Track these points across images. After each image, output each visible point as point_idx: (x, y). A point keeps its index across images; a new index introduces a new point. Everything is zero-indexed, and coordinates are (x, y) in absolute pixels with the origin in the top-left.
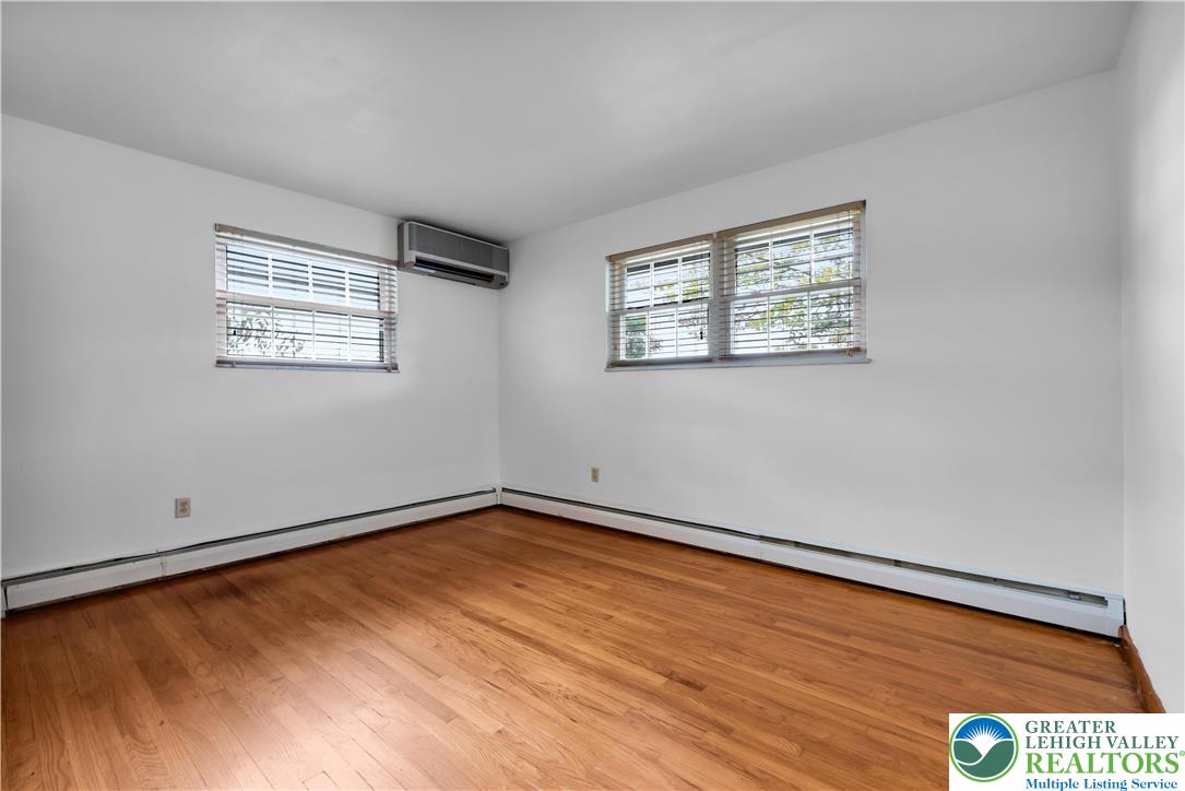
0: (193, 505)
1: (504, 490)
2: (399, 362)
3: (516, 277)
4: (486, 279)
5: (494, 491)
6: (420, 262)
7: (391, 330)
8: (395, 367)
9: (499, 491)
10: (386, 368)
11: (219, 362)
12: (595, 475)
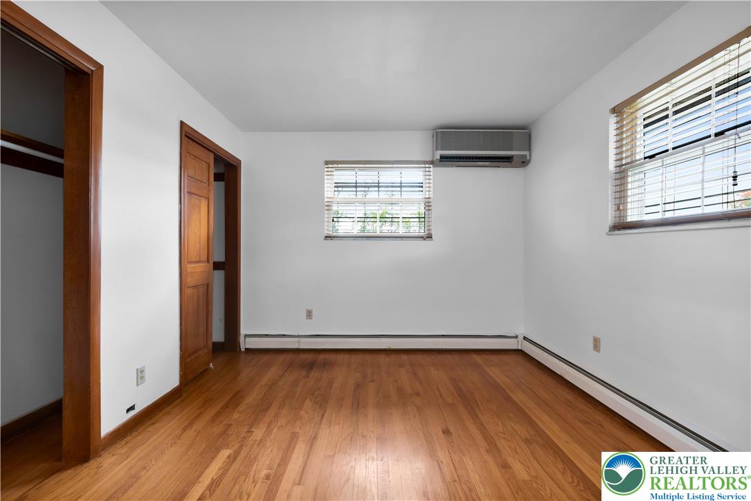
0: (314, 314)
1: (525, 338)
2: (433, 232)
3: (538, 154)
4: (507, 160)
5: (517, 337)
6: (443, 158)
7: (429, 210)
8: (429, 237)
9: (520, 338)
10: (422, 237)
11: (326, 237)
12: (597, 344)
